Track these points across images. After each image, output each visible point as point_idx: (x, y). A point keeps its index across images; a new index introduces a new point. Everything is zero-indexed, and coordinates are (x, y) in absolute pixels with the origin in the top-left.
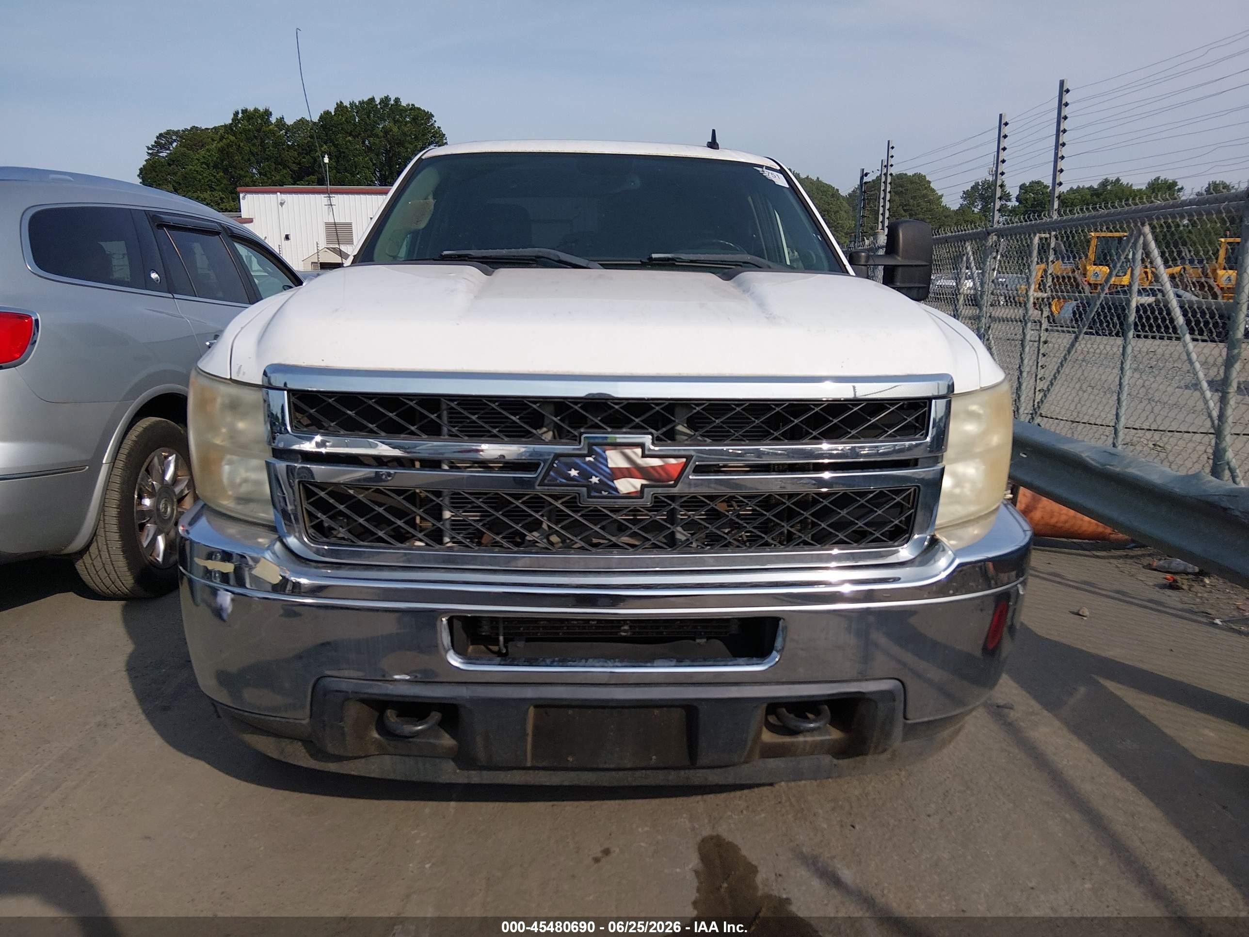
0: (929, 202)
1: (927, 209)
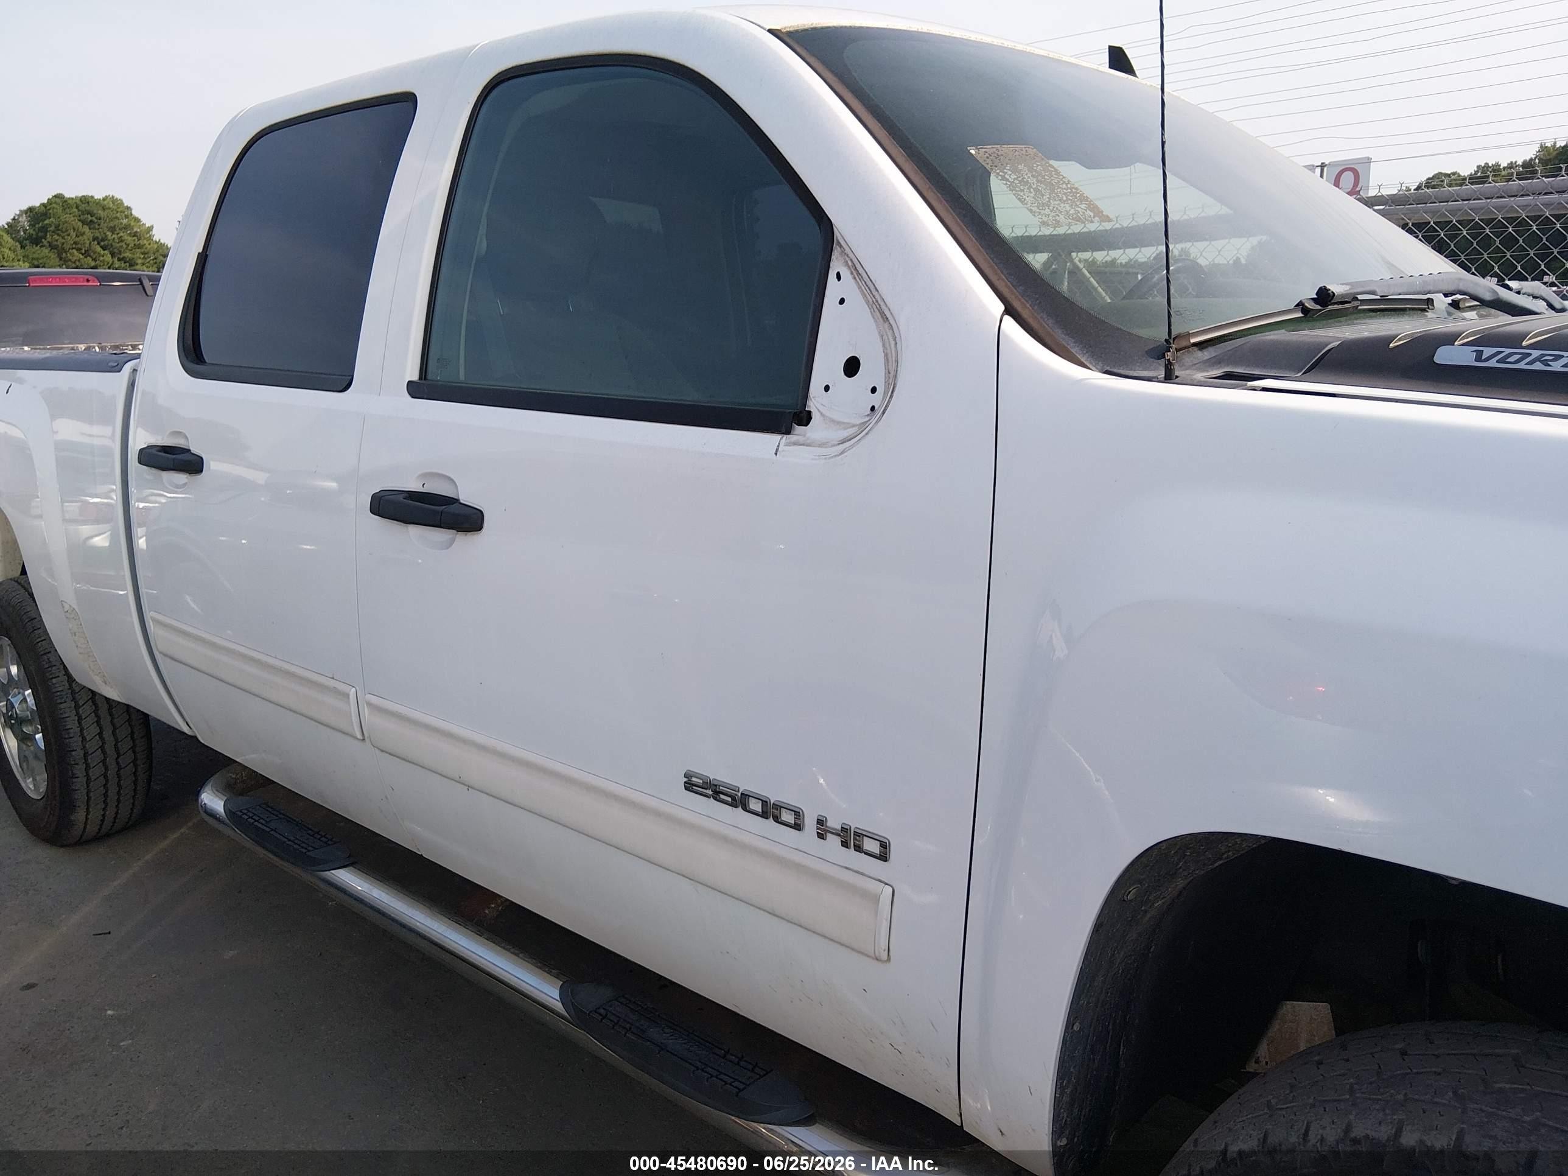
0: (135, 235)
1: (135, 245)
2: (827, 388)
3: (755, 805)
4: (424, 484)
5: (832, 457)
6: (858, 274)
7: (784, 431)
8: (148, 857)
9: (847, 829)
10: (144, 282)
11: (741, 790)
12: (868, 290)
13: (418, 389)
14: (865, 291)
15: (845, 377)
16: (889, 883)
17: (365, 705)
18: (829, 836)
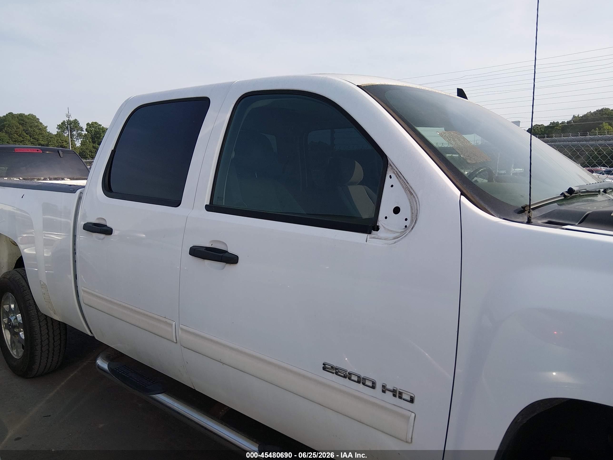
0: (40, 129)
1: (39, 133)
2: (386, 218)
3: (354, 378)
4: (212, 244)
5: (390, 244)
6: (399, 176)
7: (368, 233)
8: (63, 383)
9: (395, 390)
10: (60, 152)
11: (348, 372)
12: (404, 183)
13: (210, 208)
14: (402, 183)
15: (394, 214)
16: (413, 412)
17: (180, 330)
18: (387, 392)
